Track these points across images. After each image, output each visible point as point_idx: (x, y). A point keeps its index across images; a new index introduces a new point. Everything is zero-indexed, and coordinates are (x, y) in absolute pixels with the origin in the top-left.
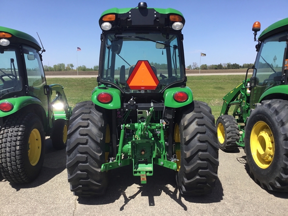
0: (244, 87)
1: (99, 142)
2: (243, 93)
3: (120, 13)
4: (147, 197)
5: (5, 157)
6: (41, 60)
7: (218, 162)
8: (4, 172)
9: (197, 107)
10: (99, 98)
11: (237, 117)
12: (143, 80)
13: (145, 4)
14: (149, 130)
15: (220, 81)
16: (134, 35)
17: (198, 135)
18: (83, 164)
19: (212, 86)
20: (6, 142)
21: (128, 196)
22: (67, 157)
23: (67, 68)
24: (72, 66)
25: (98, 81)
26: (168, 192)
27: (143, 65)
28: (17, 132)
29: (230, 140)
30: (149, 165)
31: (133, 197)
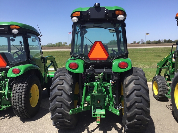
0: (170, 57)
1: (69, 94)
2: (170, 61)
3: (83, 11)
4: (103, 131)
5: (15, 102)
6: (40, 41)
7: (150, 111)
8: (15, 111)
9: (135, 72)
10: (70, 66)
11: (167, 77)
12: (98, 54)
13: (99, 4)
14: (103, 86)
15: (159, 51)
16: (92, 25)
17: (135, 92)
18: (60, 109)
19: (153, 55)
20: (16, 93)
21: (90, 130)
22: (50, 103)
23: (63, 44)
24: (66, 43)
25: (71, 55)
26: (117, 128)
27: (98, 44)
28: (23, 86)
29: (161, 93)
30: (103, 110)
31: (93, 131)
